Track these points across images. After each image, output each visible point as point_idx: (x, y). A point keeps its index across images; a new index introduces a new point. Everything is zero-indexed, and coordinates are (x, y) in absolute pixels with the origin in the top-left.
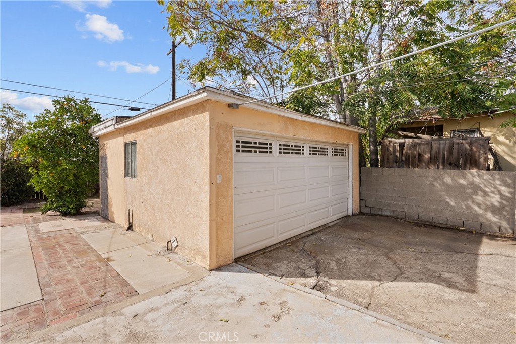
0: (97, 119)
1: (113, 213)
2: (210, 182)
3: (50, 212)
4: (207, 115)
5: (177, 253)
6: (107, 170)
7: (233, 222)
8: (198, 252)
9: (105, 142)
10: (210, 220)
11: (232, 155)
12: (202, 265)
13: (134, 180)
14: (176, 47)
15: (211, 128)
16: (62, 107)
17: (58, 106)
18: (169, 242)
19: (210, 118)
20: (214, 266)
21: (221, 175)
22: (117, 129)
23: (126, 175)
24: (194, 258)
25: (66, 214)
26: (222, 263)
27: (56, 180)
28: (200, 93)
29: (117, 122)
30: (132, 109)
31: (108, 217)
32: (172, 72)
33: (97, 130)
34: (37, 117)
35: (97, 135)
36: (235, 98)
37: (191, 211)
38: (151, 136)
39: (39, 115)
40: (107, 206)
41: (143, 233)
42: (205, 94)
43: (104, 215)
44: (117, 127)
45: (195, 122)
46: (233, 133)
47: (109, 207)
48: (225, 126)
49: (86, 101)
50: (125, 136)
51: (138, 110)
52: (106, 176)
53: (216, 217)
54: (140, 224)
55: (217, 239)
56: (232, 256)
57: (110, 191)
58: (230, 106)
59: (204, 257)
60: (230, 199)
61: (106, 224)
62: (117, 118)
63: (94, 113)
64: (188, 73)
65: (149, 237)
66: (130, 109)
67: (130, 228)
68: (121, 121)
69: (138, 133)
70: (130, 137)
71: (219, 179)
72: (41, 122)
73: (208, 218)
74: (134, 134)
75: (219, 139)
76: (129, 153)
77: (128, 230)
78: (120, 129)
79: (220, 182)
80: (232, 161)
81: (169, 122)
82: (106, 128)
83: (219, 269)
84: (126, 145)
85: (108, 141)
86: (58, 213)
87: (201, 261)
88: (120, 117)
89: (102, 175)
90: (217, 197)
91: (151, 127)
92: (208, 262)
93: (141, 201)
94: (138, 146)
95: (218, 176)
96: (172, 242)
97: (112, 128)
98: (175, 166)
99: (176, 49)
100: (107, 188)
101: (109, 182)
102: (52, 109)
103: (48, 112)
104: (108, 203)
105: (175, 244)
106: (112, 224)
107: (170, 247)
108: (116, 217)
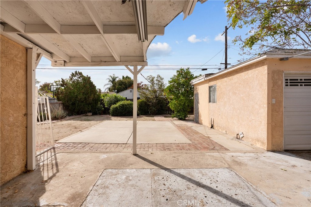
0: (192, 77)
1: (201, 120)
2: (268, 103)
3: (174, 118)
4: (265, 67)
5: (243, 141)
6: (198, 100)
7: (283, 127)
8: (258, 141)
9: (197, 87)
10: (268, 123)
11: (283, 88)
12: (261, 147)
13: (215, 104)
14: (228, 29)
15: (268, 74)
16: (179, 73)
17: (178, 73)
18: (237, 134)
19: (268, 68)
20: (270, 149)
21: (275, 99)
22: (205, 80)
23: (210, 101)
24: (256, 143)
25: (181, 119)
26: (275, 149)
27: (178, 104)
28: (262, 56)
29: (206, 77)
30: (203, 70)
31: (199, 122)
32: (225, 45)
33: (194, 82)
35: (194, 84)
36: (285, 54)
37: (253, 118)
38: (226, 82)
39: (172, 78)
40: (198, 117)
41: (220, 130)
42: (265, 56)
43: (197, 121)
44: (205, 79)
45: (257, 72)
46: (284, 75)
47: (199, 117)
48: (278, 71)
49: (188, 69)
50: (209, 83)
51: (206, 69)
52: (198, 103)
53: (272, 122)
54: (218, 125)
55: (272, 135)
56: (282, 147)
57: (200, 110)
58: (282, 59)
59: (263, 143)
60: (281, 113)
61: (198, 125)
62: (206, 75)
63: (191, 74)
64: (242, 44)
65: (224, 132)
66: (202, 70)
67: (212, 127)
69: (218, 81)
70: (212, 83)
71: (274, 101)
72: (173, 81)
73: (266, 122)
74: (215, 82)
75: (274, 79)
76: (211, 91)
77: (211, 128)
78: (207, 80)
79: (275, 103)
80: (283, 91)
81: (238, 74)
82: (199, 80)
83: (273, 151)
84: (210, 87)
85: (199, 86)
86: (177, 119)
87: (261, 145)
89: (195, 102)
90: (272, 111)
92: (266, 146)
93: (219, 114)
94: (217, 87)
95: (273, 99)
96: (240, 135)
97: (203, 80)
98: (242, 95)
99: (227, 30)
100: (198, 108)
101: (199, 105)
102: (176, 74)
103: (175, 76)
104: (198, 115)
105: (242, 135)
106: (202, 125)
107: (238, 137)
108: (203, 122)
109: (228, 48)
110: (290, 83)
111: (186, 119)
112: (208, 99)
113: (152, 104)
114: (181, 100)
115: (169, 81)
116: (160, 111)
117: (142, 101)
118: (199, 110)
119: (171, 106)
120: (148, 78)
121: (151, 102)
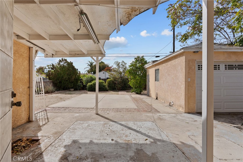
0: (146, 63)
1: (151, 94)
2: (185, 81)
3: (133, 93)
4: (184, 57)
5: (173, 107)
6: (149, 79)
7: (195, 97)
8: (180, 106)
9: (149, 70)
10: (185, 94)
11: (195, 71)
12: (182, 111)
13: (158, 82)
15: (186, 62)
16: (137, 60)
17: (136, 60)
18: (170, 103)
19: (185, 58)
20: (187, 111)
21: (190, 79)
23: (156, 80)
24: (179, 108)
25: (137, 93)
26: (190, 112)
27: (135, 82)
28: (181, 50)
30: (157, 57)
32: (173, 38)
33: (146, 66)
34: (130, 64)
35: (146, 68)
36: (196, 49)
37: (178, 91)
38: (164, 66)
39: (131, 63)
40: (149, 92)
41: (161, 100)
42: (183, 50)
43: (148, 95)
45: (180, 60)
46: (196, 62)
47: (150, 92)
48: (192, 60)
49: (143, 56)
50: (155, 67)
51: (159, 56)
52: (149, 81)
53: (188, 94)
54: (160, 97)
55: (188, 102)
56: (195, 110)
57: (150, 86)
58: (194, 52)
59: (183, 108)
60: (194, 88)
61: (149, 97)
63: (145, 60)
64: (179, 39)
65: (163, 101)
66: (156, 57)
67: (157, 99)
68: (154, 62)
69: (160, 66)
70: (157, 67)
71: (189, 80)
72: (132, 65)
73: (184, 94)
74: (158, 66)
75: (189, 65)
76: (156, 73)
77: (156, 99)
78: (154, 65)
79: (190, 81)
80: (195, 73)
81: (171, 61)
82: (149, 65)
83: (189, 113)
84: (156, 70)
85: (150, 70)
86: (135, 93)
87: (182, 109)
88: (154, 61)
89: (147, 81)
90: (188, 86)
91: (164, 63)
92: (184, 109)
93: (161, 89)
94: (160, 70)
95: (189, 79)
97: (151, 65)
98: (172, 76)
99: (175, 27)
100: (149, 85)
101: (150, 83)
102: (134, 61)
103: (133, 62)
104: (149, 90)
105: (172, 104)
106: (151, 97)
107: (171, 105)
109: (175, 40)
111: (142, 93)
112: (155, 78)
113: (118, 82)
114: (137, 79)
115: (129, 66)
116: (124, 87)
117: (111, 81)
119: (131, 84)
120: (115, 63)
121: (117, 81)
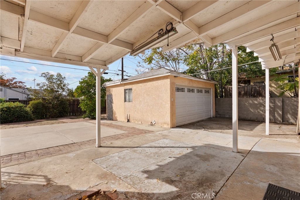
2: (170, 101)
3: (86, 118)
4: (169, 80)
5: (155, 126)
6: (112, 100)
7: (176, 114)
8: (165, 123)
9: (111, 89)
10: (170, 112)
11: (175, 92)
12: (167, 127)
13: (130, 103)
15: (170, 84)
16: (91, 75)
17: (89, 74)
18: (151, 122)
19: (170, 81)
20: (172, 127)
21: (173, 99)
23: (125, 101)
24: (164, 125)
29: (122, 81)
31: (113, 119)
33: (108, 84)
35: (107, 86)
37: (162, 110)
38: (141, 87)
41: (136, 122)
42: (169, 74)
43: (110, 118)
44: (121, 83)
46: (175, 85)
48: (173, 83)
50: (125, 86)
51: (107, 73)
52: (111, 102)
54: (134, 119)
56: (176, 125)
58: (175, 77)
59: (168, 124)
60: (175, 106)
65: (140, 123)
69: (133, 85)
70: (128, 87)
74: (131, 86)
75: (172, 87)
77: (127, 122)
79: (173, 101)
80: (175, 94)
81: (151, 82)
82: (115, 83)
84: (125, 90)
85: (113, 89)
89: (108, 103)
90: (172, 105)
92: (170, 125)
93: (135, 110)
94: (133, 90)
96: (153, 122)
97: (119, 83)
98: (154, 96)
101: (114, 105)
104: (113, 114)
105: (155, 122)
106: (117, 121)
107: (152, 124)
108: (118, 119)
110: (177, 90)
112: (124, 99)
113: (53, 105)
115: (80, 81)
116: (63, 113)
118: (113, 108)
120: (44, 75)
121: (50, 103)
